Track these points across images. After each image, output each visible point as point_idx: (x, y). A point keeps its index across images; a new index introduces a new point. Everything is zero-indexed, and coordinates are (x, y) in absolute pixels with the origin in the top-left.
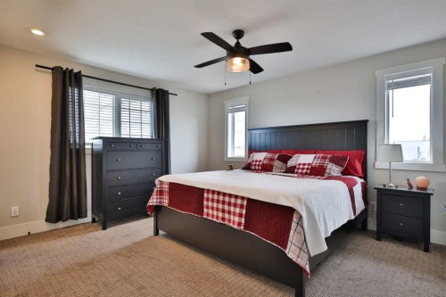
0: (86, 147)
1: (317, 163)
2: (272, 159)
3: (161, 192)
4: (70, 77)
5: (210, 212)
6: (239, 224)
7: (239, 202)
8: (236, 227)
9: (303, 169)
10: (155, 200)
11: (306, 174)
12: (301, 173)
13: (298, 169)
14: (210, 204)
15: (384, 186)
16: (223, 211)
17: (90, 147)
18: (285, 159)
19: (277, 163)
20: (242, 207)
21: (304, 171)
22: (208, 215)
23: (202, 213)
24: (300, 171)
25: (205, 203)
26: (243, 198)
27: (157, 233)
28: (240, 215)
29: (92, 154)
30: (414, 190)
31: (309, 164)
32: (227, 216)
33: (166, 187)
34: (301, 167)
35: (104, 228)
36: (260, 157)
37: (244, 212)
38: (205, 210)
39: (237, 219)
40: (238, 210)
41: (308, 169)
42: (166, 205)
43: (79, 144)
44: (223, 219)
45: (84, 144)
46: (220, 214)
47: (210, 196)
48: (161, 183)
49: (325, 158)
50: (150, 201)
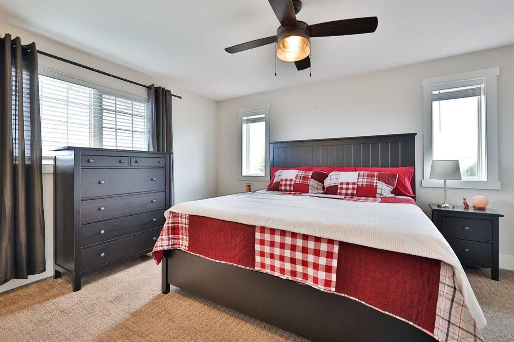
0: (44, 162)
1: (363, 181)
2: (305, 178)
3: (175, 230)
4: (14, 51)
5: (268, 261)
6: (328, 283)
7: (324, 247)
8: (321, 287)
9: (347, 189)
10: (165, 243)
11: (352, 195)
12: (346, 194)
13: (341, 189)
14: (267, 249)
15: (439, 206)
16: (293, 261)
17: (52, 162)
18: (320, 177)
19: (312, 183)
20: (330, 255)
21: (350, 192)
22: (263, 265)
23: (252, 263)
24: (344, 191)
25: (258, 247)
26: (331, 242)
27: (166, 290)
28: (328, 269)
29: (56, 174)
30: (471, 210)
31: (354, 184)
32: (299, 268)
33: (184, 223)
34: (345, 186)
35: (77, 288)
36: (290, 175)
37: (335, 263)
38: (258, 259)
39: (322, 275)
40: (322, 261)
41: (353, 189)
42: (183, 248)
43: (31, 158)
44: (294, 273)
45: (41, 158)
46: (288, 266)
47: (267, 237)
48: (175, 215)
49: (373, 176)
50: (158, 243)
